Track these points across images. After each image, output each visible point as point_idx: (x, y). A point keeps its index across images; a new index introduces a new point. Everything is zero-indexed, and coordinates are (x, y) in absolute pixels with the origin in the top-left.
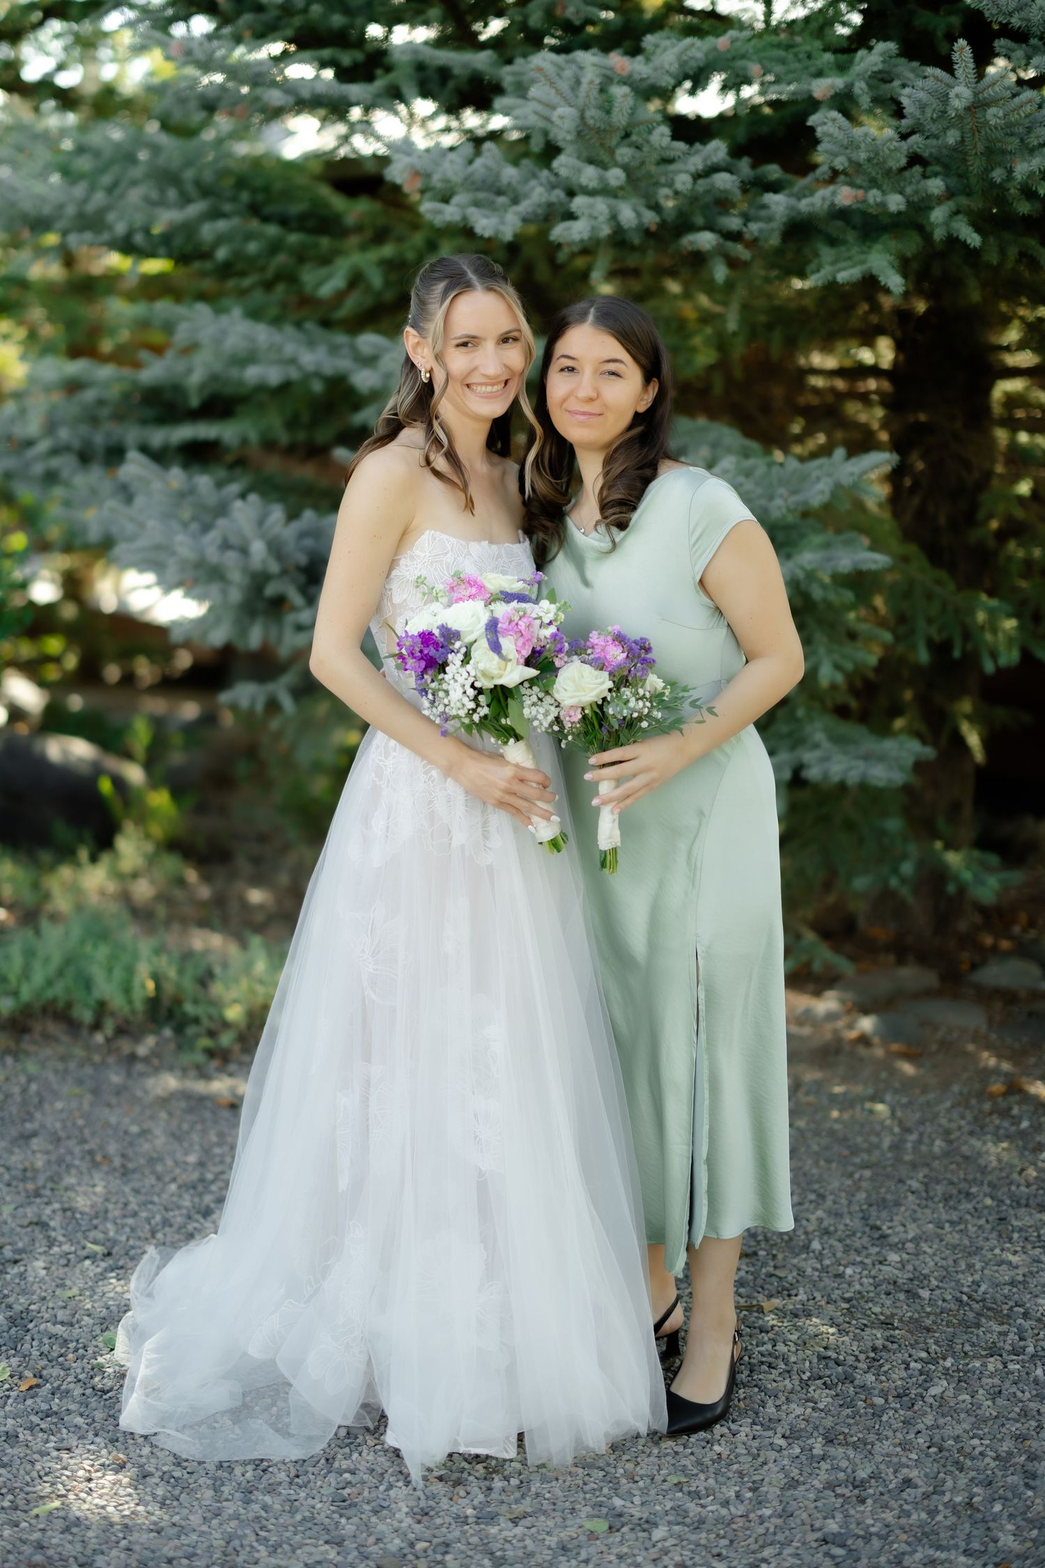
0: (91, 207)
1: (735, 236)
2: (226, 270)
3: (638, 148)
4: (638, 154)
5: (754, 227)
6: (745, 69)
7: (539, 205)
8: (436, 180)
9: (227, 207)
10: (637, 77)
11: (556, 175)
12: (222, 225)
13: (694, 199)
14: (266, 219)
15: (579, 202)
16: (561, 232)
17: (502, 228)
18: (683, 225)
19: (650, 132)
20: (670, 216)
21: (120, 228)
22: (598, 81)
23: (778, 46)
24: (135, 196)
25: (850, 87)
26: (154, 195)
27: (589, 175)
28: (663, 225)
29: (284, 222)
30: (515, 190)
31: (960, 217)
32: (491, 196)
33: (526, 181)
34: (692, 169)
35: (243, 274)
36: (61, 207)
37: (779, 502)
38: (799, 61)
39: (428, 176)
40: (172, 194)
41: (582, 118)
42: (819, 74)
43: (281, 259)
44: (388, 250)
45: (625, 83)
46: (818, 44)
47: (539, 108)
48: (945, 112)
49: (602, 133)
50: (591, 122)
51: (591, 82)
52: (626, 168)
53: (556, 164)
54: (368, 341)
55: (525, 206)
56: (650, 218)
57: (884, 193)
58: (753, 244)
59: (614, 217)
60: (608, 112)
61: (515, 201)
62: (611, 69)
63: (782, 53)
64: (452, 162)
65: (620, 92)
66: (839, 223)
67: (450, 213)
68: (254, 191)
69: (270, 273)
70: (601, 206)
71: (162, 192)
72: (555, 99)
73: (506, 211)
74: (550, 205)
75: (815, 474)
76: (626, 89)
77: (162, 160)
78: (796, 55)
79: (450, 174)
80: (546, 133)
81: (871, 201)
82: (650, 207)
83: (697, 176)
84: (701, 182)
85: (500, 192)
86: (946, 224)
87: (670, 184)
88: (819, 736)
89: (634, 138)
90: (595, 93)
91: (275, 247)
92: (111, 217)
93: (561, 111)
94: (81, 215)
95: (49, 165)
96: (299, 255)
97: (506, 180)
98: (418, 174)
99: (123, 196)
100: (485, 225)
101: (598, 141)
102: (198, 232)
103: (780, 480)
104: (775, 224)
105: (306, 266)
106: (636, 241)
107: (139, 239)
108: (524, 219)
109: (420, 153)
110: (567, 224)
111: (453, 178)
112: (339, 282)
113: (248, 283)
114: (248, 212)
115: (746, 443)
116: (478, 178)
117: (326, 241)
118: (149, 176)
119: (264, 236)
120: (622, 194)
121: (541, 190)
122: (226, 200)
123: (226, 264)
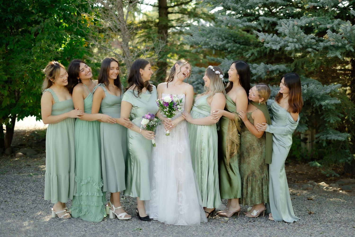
0: (207, 41)
1: (315, 49)
2: (230, 52)
5: (318, 48)
6: (316, 23)
7: (283, 44)
8: (266, 40)
9: (230, 41)
10: (298, 25)
11: (286, 39)
12: (229, 45)
13: (308, 43)
14: (236, 43)
15: (289, 44)
16: (286, 49)
17: (277, 48)
18: (307, 47)
19: (301, 33)
20: (304, 46)
22: (292, 25)
23: (323, 18)
24: (214, 39)
25: (333, 26)
26: (217, 39)
27: (291, 40)
28: (303, 47)
29: (239, 43)
30: (279, 42)
31: (351, 46)
32: (275, 43)
33: (281, 40)
34: (308, 39)
35: (232, 53)
36: (202, 41)
37: (322, 92)
38: (326, 21)
39: (265, 39)
40: (220, 39)
41: (290, 31)
42: (329, 23)
43: (239, 50)
44: (258, 49)
46: (329, 18)
47: (283, 29)
48: (347, 31)
49: (293, 33)
52: (297, 39)
54: (255, 65)
55: (281, 44)
56: (301, 46)
57: (338, 43)
58: (318, 50)
59: (295, 46)
60: (294, 30)
61: (279, 44)
62: (294, 24)
63: (323, 20)
64: (269, 37)
65: (296, 27)
66: (332, 47)
67: (269, 45)
68: (234, 38)
69: (237, 53)
70: (293, 45)
71: (219, 38)
72: (285, 28)
74: (285, 44)
75: (328, 88)
78: (325, 20)
79: (269, 39)
80: (284, 33)
81: (336, 44)
82: (301, 45)
85: (277, 42)
86: (349, 48)
87: (304, 41)
88: (331, 132)
89: (298, 34)
90: (292, 27)
91: (238, 48)
92: (210, 43)
93: (286, 30)
94: (205, 43)
95: (198, 33)
96: (243, 50)
97: (278, 40)
98: (263, 39)
99: (212, 39)
100: (274, 47)
101: (292, 34)
102: (225, 46)
103: (323, 89)
104: (321, 47)
105: (244, 52)
106: (299, 50)
107: (215, 47)
108: (280, 46)
109: (264, 36)
110: (287, 47)
111: (269, 40)
112: (250, 55)
113: (233, 54)
114: (233, 42)
115: (319, 82)
116: (273, 40)
117: (247, 47)
118: (216, 35)
119: (236, 46)
120: (296, 43)
121: (283, 42)
122: (230, 40)
123: (230, 51)
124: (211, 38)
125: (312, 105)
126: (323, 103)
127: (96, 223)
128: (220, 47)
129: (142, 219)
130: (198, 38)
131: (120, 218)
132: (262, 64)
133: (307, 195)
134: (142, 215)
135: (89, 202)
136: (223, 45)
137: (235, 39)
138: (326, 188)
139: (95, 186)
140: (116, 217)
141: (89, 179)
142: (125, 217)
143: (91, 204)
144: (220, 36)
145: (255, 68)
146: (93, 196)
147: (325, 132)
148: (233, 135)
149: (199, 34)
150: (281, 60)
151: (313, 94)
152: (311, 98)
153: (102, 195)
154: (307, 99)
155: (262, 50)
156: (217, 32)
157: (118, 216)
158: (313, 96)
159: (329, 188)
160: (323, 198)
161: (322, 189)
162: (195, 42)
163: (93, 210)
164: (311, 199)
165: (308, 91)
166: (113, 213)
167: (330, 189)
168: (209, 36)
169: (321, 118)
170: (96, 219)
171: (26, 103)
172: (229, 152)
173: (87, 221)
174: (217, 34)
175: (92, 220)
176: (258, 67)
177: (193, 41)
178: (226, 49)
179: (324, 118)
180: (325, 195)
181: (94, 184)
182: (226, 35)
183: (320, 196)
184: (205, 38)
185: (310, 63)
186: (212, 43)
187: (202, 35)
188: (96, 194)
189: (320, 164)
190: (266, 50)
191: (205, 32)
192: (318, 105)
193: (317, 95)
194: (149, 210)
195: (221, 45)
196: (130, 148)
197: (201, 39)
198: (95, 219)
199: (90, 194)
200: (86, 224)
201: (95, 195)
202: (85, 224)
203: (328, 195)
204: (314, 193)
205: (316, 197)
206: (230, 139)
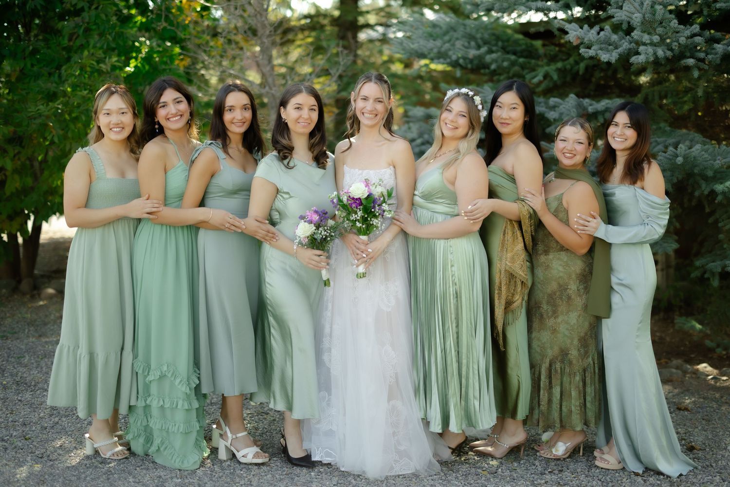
0: (443, 49)
1: (702, 60)
2: (494, 73)
3: (665, 28)
4: (665, 30)
5: (710, 57)
7: (626, 49)
8: (585, 40)
9: (494, 48)
11: (632, 38)
12: (494, 56)
13: (686, 46)
14: (508, 53)
15: (642, 48)
16: (633, 59)
17: (611, 58)
18: (682, 56)
19: (670, 22)
20: (677, 53)
21: (454, 58)
22: (650, 4)
24: (459, 44)
26: (466, 44)
27: (646, 38)
28: (674, 56)
29: (515, 53)
30: (616, 43)
32: (607, 46)
33: (621, 40)
34: (686, 35)
35: (500, 74)
36: (432, 49)
37: (718, 162)
39: (583, 39)
40: (473, 43)
41: (644, 17)
43: (516, 68)
44: (560, 65)
45: (661, 4)
47: (627, 14)
49: (651, 23)
50: (647, 19)
51: (648, 4)
52: (660, 35)
53: (633, 34)
54: (553, 101)
55: (620, 50)
56: (669, 54)
58: (709, 63)
59: (655, 54)
60: (654, 15)
61: (616, 48)
64: (592, 34)
65: (658, 7)
67: (592, 52)
68: (503, 41)
69: (511, 75)
70: (650, 50)
71: (469, 43)
72: (633, 10)
73: (612, 51)
74: (630, 49)
76: (661, 7)
77: (468, 30)
79: (591, 38)
80: (629, 23)
82: (668, 50)
83: (687, 38)
84: (689, 40)
85: (610, 45)
87: (677, 41)
89: (664, 24)
90: (649, 8)
91: (513, 64)
92: (450, 53)
93: (636, 15)
94: (439, 52)
95: (424, 33)
96: (523, 67)
97: (613, 40)
98: (579, 38)
99: (453, 45)
100: (604, 57)
101: (648, 26)
102: (484, 58)
103: (718, 154)
104: (718, 56)
105: (526, 71)
106: (663, 62)
107: (461, 61)
108: (619, 55)
109: (580, 30)
110: (636, 56)
111: (593, 40)
112: (540, 77)
113: (502, 77)
114: (502, 50)
115: (704, 139)
116: (602, 39)
117: (533, 61)
118: (463, 37)
119: (508, 59)
120: (658, 45)
121: (626, 44)
122: (494, 45)
123: (495, 71)
124: (452, 42)
125: (689, 191)
126: (719, 188)
127: (186, 473)
128: (471, 61)
129: (295, 462)
130: (422, 42)
131: (243, 460)
132: (572, 99)
133: (674, 396)
134: (295, 452)
135: (165, 423)
136: (480, 58)
137: (506, 44)
138: (712, 379)
139: (179, 387)
140: (234, 455)
141: (165, 368)
142: (254, 457)
143: (170, 428)
144: (471, 37)
145: (553, 108)
146: (174, 408)
147: (719, 252)
148: (513, 260)
149: (425, 35)
150: (609, 91)
151: (696, 166)
152: (690, 175)
153: (196, 405)
154: (680, 177)
155: (568, 67)
156: (465, 29)
157: (239, 455)
158: (696, 171)
159: (720, 379)
160: (711, 405)
161: (705, 380)
162: (416, 52)
163: (178, 442)
164: (686, 409)
165: (685, 157)
166: (226, 447)
167: (723, 380)
168: (447, 38)
169: (711, 220)
170: (185, 462)
171: (54, 186)
172: (503, 302)
173: (164, 468)
174: (466, 33)
175: (177, 465)
176: (561, 104)
177: (413, 49)
178: (486, 66)
179: (716, 222)
180: (715, 398)
181: (178, 381)
182: (486, 36)
183: (704, 398)
184: (439, 43)
185: (681, 96)
186: (454, 54)
187: (431, 36)
188: (182, 405)
189: (700, 324)
190: (576, 68)
191: (438, 29)
192: (706, 192)
193: (705, 168)
194: (310, 440)
195: (476, 57)
196: (267, 296)
197: (431, 44)
198: (182, 462)
199: (167, 405)
200: (162, 474)
201: (179, 406)
202: (160, 477)
203: (722, 397)
204: (688, 390)
205: (694, 402)
206: (507, 268)
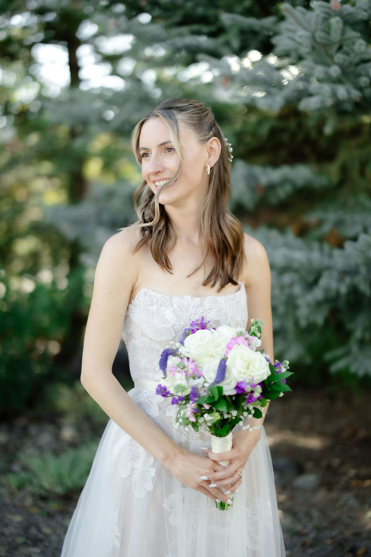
3: (347, 54)
4: (348, 58)
10: (345, 13)
15: (315, 87)
19: (353, 43)
22: (322, 15)
41: (314, 37)
45: (338, 16)
49: (326, 46)
50: (319, 40)
51: (318, 16)
52: (341, 66)
56: (356, 94)
59: (334, 94)
60: (329, 33)
62: (329, 8)
65: (335, 21)
70: (327, 88)
76: (339, 19)
82: (355, 88)
89: (345, 48)
90: (320, 22)
98: (228, 78)
100: (263, 102)
106: (350, 108)
108: (285, 99)
120: (339, 81)
